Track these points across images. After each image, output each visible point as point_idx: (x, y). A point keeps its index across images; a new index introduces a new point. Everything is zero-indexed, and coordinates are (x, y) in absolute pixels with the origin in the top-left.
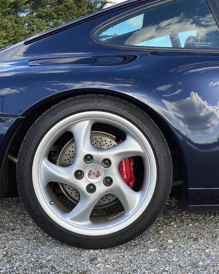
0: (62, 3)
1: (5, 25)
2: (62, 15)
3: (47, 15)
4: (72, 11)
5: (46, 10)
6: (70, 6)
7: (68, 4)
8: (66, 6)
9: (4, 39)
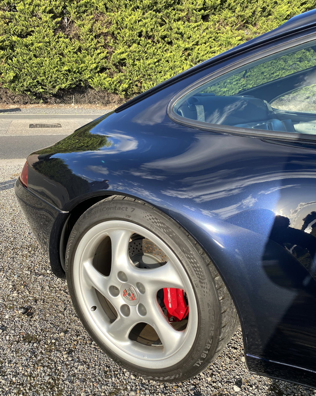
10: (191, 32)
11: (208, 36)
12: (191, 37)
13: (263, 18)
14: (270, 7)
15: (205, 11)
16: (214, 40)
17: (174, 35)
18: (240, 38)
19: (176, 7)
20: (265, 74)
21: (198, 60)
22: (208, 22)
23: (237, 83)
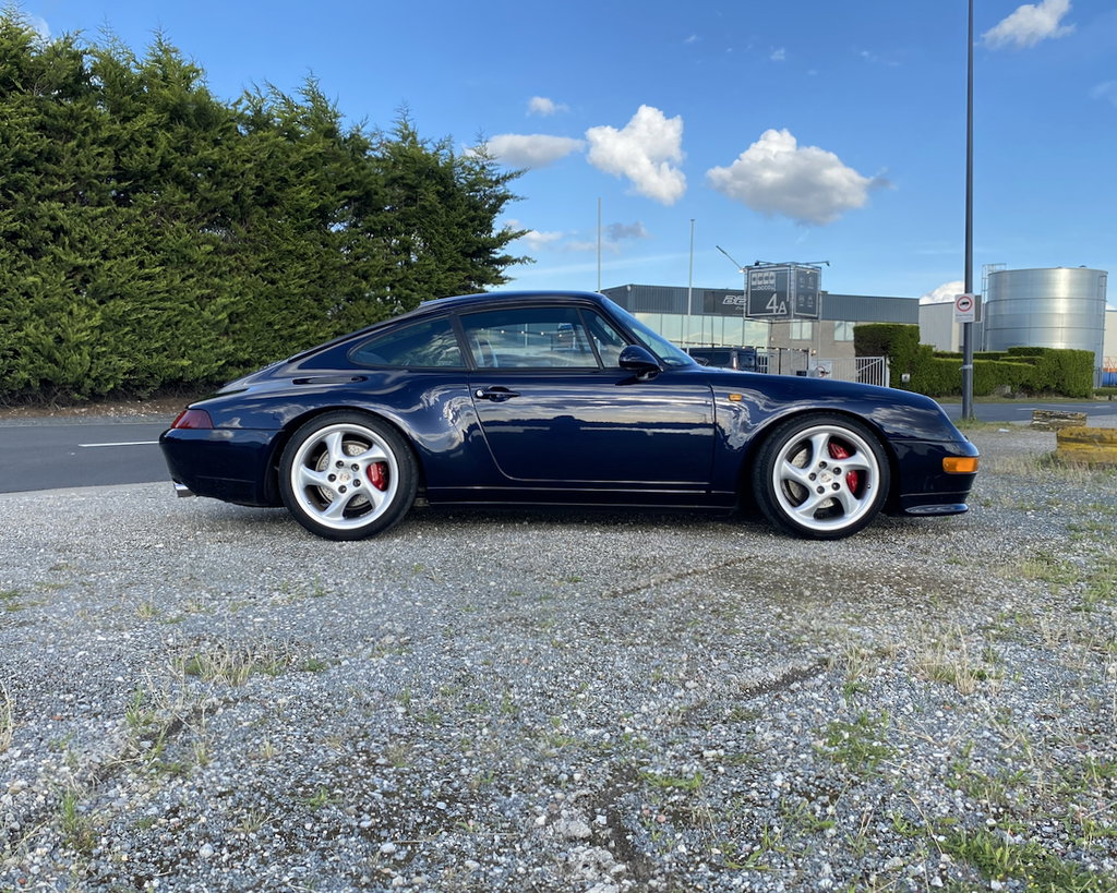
0: (415, 201)
1: (302, 251)
2: (415, 225)
3: (385, 227)
4: (435, 217)
5: (382, 217)
6: (429, 208)
7: (427, 204)
8: (423, 207)
9: (301, 277)
10: (85, 226)
11: (132, 240)
12: (85, 238)
13: (258, 208)
14: (272, 187)
15: (119, 182)
16: (147, 248)
17: (41, 233)
18: (209, 248)
19: (41, 167)
20: (276, 327)
21: (110, 293)
22: (130, 205)
23: (212, 348)
